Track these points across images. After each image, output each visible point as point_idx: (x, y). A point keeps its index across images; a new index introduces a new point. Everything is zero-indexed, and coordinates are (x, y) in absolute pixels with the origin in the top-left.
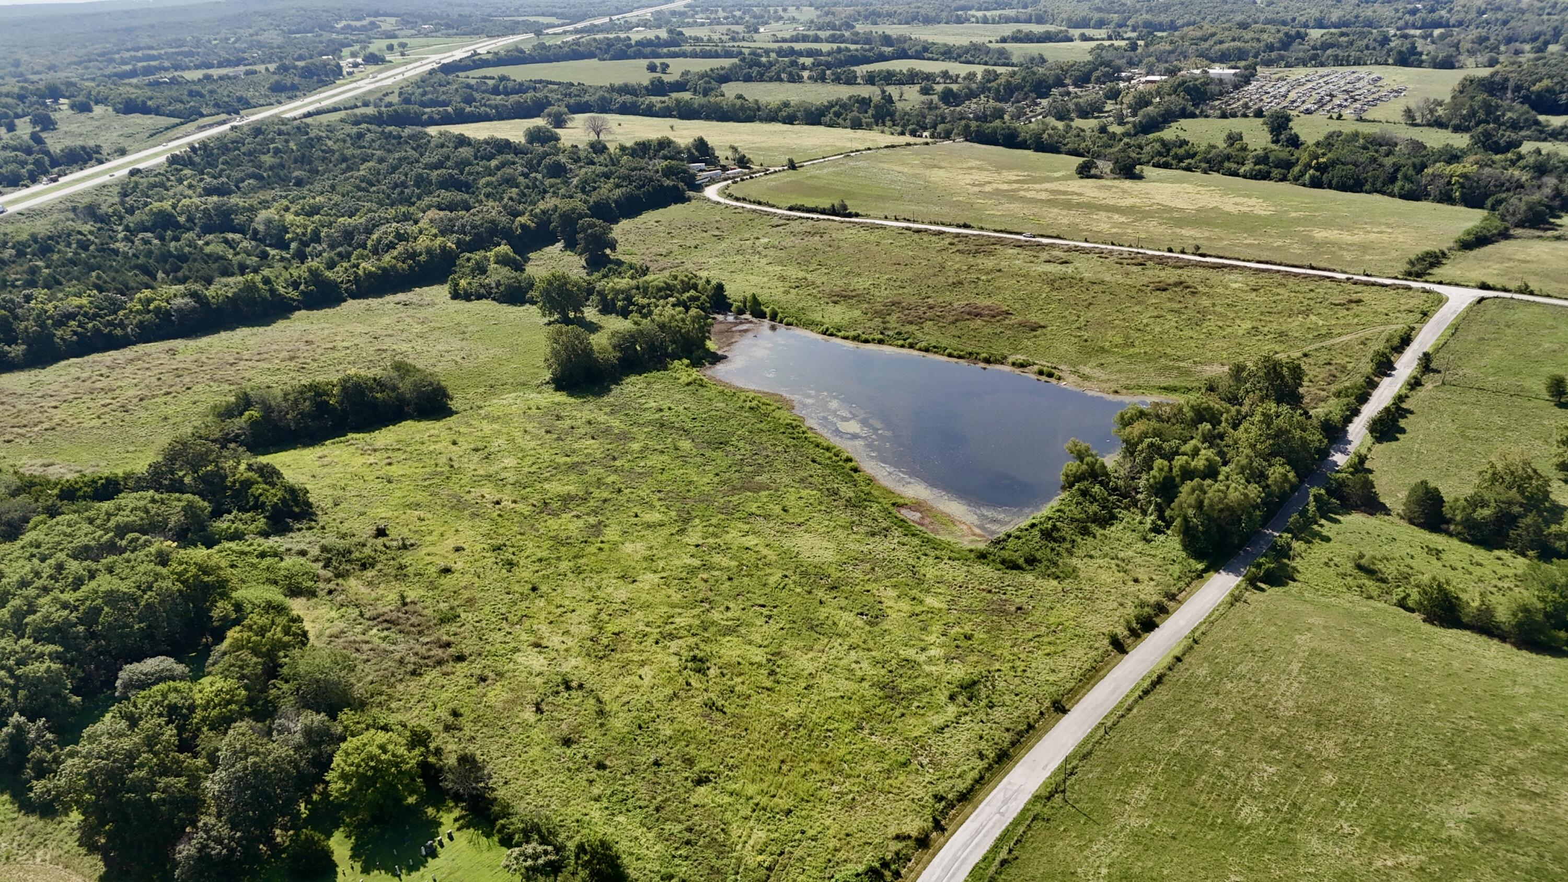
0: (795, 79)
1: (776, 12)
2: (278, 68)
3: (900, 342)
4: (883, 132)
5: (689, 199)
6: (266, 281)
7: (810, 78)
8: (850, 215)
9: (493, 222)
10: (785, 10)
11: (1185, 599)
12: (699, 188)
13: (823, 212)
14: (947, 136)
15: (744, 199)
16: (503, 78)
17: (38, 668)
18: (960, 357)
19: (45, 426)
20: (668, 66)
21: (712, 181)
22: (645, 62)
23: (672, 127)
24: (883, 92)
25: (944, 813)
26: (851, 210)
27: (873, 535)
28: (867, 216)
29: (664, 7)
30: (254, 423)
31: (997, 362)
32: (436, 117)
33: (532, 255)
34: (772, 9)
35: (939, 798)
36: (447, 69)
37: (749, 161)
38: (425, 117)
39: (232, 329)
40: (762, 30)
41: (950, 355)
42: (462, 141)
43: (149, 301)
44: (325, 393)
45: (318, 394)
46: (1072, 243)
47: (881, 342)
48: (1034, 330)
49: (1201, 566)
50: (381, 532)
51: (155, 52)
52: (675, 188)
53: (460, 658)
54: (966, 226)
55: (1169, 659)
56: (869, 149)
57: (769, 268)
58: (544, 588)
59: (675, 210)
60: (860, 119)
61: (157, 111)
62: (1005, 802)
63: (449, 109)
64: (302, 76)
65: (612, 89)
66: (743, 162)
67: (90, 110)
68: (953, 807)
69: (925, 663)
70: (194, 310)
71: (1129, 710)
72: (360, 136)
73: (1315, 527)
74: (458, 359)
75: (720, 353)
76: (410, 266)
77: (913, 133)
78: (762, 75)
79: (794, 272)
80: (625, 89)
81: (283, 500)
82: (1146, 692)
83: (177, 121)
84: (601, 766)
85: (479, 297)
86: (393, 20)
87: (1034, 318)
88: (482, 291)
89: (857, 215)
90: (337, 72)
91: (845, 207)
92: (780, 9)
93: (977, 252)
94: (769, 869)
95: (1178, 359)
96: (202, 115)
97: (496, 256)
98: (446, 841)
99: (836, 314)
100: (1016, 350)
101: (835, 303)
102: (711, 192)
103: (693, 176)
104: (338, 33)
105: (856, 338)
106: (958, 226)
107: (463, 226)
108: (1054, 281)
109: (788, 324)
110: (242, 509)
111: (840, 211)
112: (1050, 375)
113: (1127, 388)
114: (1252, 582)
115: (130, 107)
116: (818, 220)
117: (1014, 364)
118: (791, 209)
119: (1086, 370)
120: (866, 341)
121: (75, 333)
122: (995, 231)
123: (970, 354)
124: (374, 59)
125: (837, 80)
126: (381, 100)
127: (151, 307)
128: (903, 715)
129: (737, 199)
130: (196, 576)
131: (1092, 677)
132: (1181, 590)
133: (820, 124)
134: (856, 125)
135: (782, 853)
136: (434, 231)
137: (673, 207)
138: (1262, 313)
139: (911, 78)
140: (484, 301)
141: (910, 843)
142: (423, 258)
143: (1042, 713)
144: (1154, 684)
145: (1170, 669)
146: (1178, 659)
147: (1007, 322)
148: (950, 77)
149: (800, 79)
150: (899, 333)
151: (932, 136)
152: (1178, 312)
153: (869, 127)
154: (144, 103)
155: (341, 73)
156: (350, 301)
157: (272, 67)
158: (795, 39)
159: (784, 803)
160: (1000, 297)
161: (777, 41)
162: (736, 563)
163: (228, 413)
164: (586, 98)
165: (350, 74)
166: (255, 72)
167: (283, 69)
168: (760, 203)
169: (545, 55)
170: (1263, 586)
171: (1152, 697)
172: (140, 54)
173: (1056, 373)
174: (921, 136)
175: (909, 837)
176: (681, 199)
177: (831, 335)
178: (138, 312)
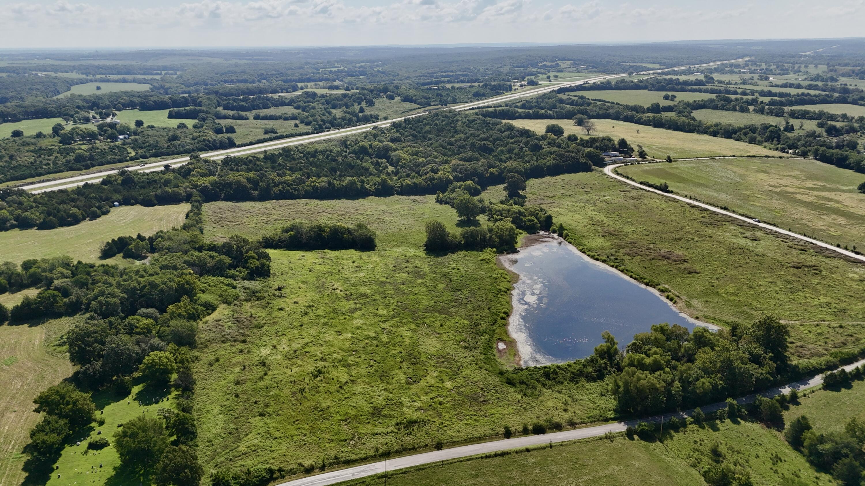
0: (744, 110)
1: (800, 67)
2: (483, 85)
3: (612, 264)
4: (765, 147)
5: (592, 170)
6: (363, 182)
7: (754, 110)
8: (668, 192)
9: (475, 169)
10: (806, 67)
11: (580, 428)
12: (604, 165)
13: (656, 188)
14: (804, 154)
15: (621, 175)
16: (582, 97)
17: (113, 300)
18: (635, 279)
19: (237, 223)
20: (675, 97)
21: (615, 162)
22: (664, 93)
23: (638, 131)
24: (788, 123)
25: (331, 464)
26: (670, 189)
27: (465, 348)
28: (677, 194)
29: (728, 62)
30: (291, 237)
31: (651, 286)
32: (523, 114)
33: (489, 188)
34: (797, 66)
35: (336, 458)
36: (562, 90)
37: (646, 154)
38: (517, 114)
39: (339, 199)
40: (771, 79)
41: (631, 277)
42: (511, 128)
43: (313, 182)
44: (324, 231)
45: (320, 230)
46: (775, 229)
47: (604, 261)
48: (690, 273)
49: (612, 416)
50: (279, 289)
51: (451, 74)
52: (586, 163)
53: (244, 342)
54: (725, 209)
55: (523, 447)
56: (734, 156)
57: (590, 213)
58: (304, 326)
59: (581, 176)
60: (756, 138)
61: (415, 102)
62: (361, 472)
63: (531, 111)
64: (492, 89)
65: (627, 107)
66: (642, 155)
67: (393, 99)
68: (338, 464)
69: (406, 407)
70: (326, 189)
71: (468, 460)
72: (474, 121)
73: (718, 422)
74: (403, 229)
75: (518, 249)
76: (429, 184)
77: (783, 150)
78: (725, 106)
79: (600, 217)
80: (636, 109)
81: (257, 268)
82: (487, 457)
83: (419, 106)
84: (237, 396)
85: (446, 203)
86: (569, 63)
87: (697, 268)
88: (448, 200)
89: (672, 192)
90: (509, 89)
91: (666, 186)
92: (803, 66)
93: (711, 224)
94: (243, 454)
95: (756, 309)
96: (430, 105)
97: (465, 185)
98: (165, 400)
99: (598, 242)
100: (668, 282)
101: (603, 236)
102: (608, 170)
103: (603, 159)
104: (539, 68)
105: (593, 257)
106: (721, 208)
107: (461, 169)
108: (734, 249)
109: (570, 243)
110: (243, 268)
111: (664, 188)
112: (671, 300)
113: (706, 317)
114: (630, 434)
115: (407, 99)
116: (649, 191)
117: (659, 289)
118: (641, 183)
119: (695, 302)
120: (597, 259)
121: (280, 190)
122: (741, 215)
123: (641, 278)
124: (532, 83)
125: (771, 113)
126: (513, 104)
127: (312, 184)
128: (369, 423)
129: (618, 174)
130: (183, 284)
131: (473, 441)
132: (582, 423)
133: (731, 138)
134: (752, 141)
135: (255, 451)
136: (450, 170)
137: (580, 174)
138: (846, 296)
139: (819, 116)
140: (447, 205)
141: (302, 468)
142: (436, 181)
143: (427, 445)
144: (496, 455)
145: (517, 452)
146: (528, 450)
147: (680, 266)
148: (848, 118)
149: (747, 111)
150: (616, 259)
151: (794, 153)
152: (790, 283)
153: (759, 143)
154: (412, 97)
155: (511, 89)
156: (396, 196)
157: (481, 84)
158: (785, 86)
159: (277, 434)
160: (691, 252)
161: (773, 86)
162: (387, 340)
163: (286, 231)
164: (610, 111)
165: (515, 90)
166: (473, 86)
167: (485, 85)
168: (628, 178)
169: (621, 86)
170: (636, 437)
171: (488, 460)
172: (444, 74)
173: (676, 299)
174: (787, 153)
175: (304, 466)
176: (588, 169)
177: (584, 252)
178: (307, 186)
